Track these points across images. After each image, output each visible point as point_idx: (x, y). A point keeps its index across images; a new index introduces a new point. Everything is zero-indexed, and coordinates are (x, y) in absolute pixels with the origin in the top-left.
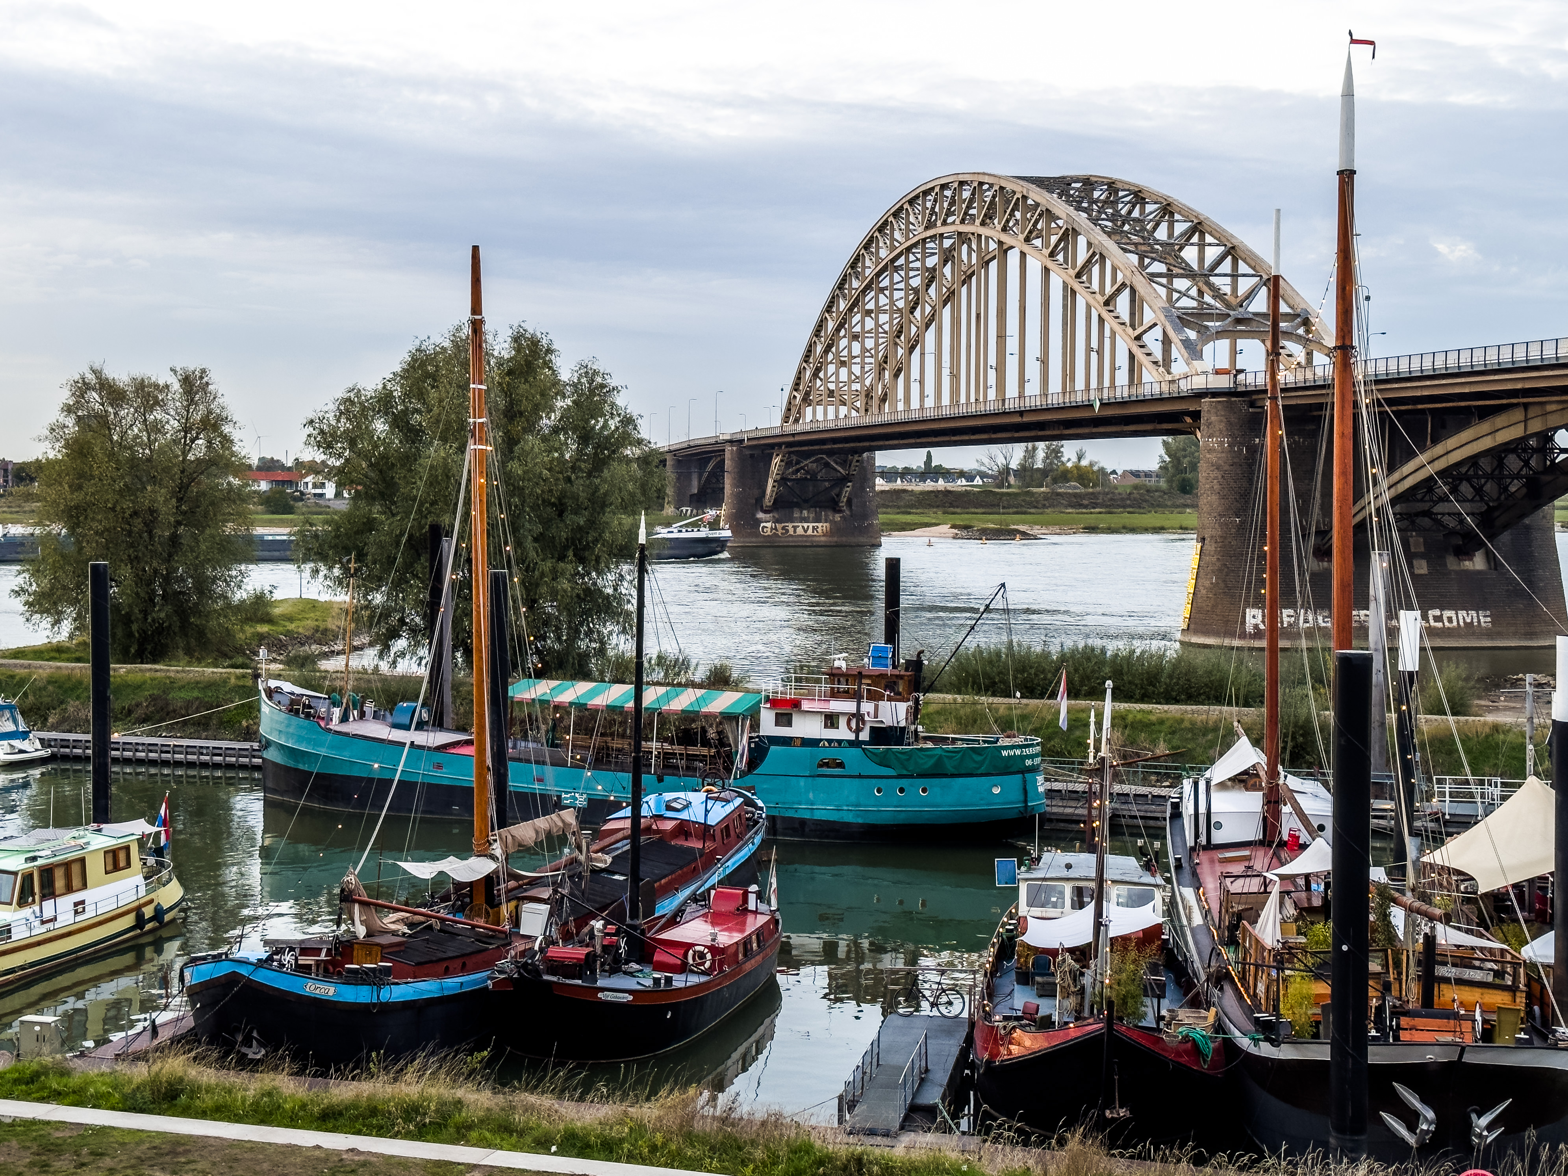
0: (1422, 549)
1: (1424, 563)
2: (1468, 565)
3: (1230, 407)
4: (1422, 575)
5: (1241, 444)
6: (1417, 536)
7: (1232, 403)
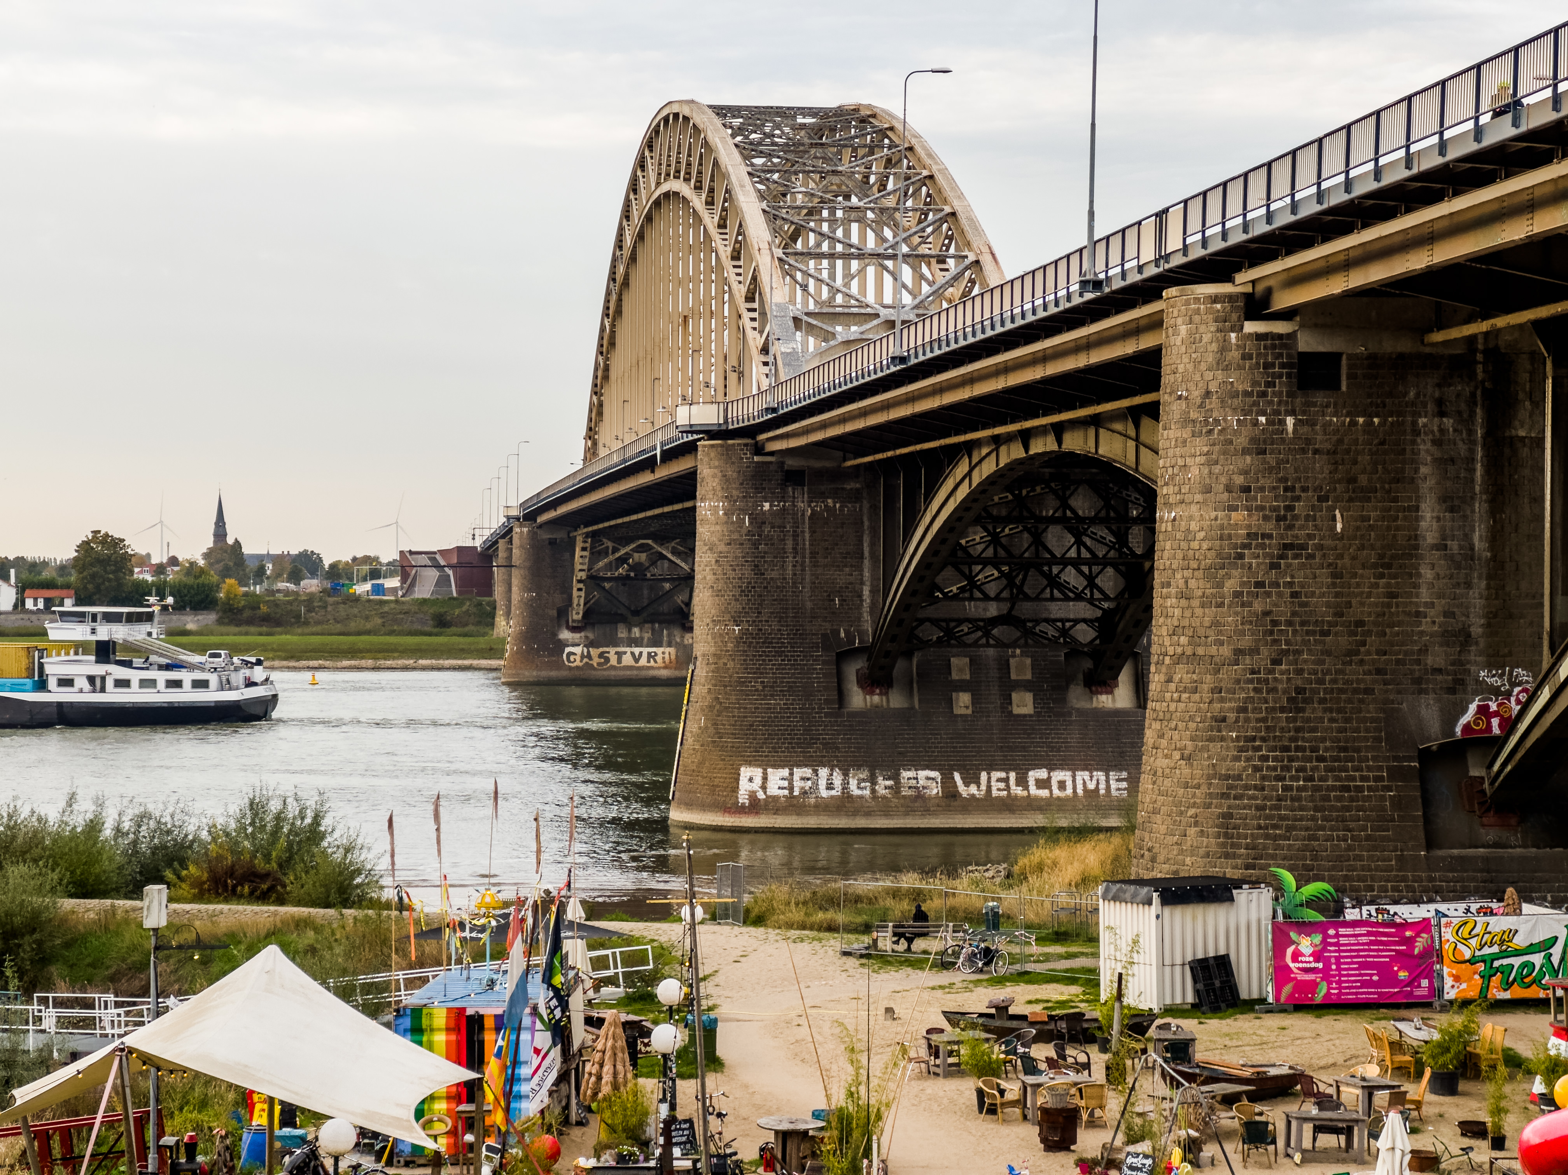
0: (1028, 676)
1: (1029, 697)
2: (1104, 701)
3: (727, 454)
4: (1025, 716)
5: (743, 511)
6: (1022, 654)
7: (728, 448)
